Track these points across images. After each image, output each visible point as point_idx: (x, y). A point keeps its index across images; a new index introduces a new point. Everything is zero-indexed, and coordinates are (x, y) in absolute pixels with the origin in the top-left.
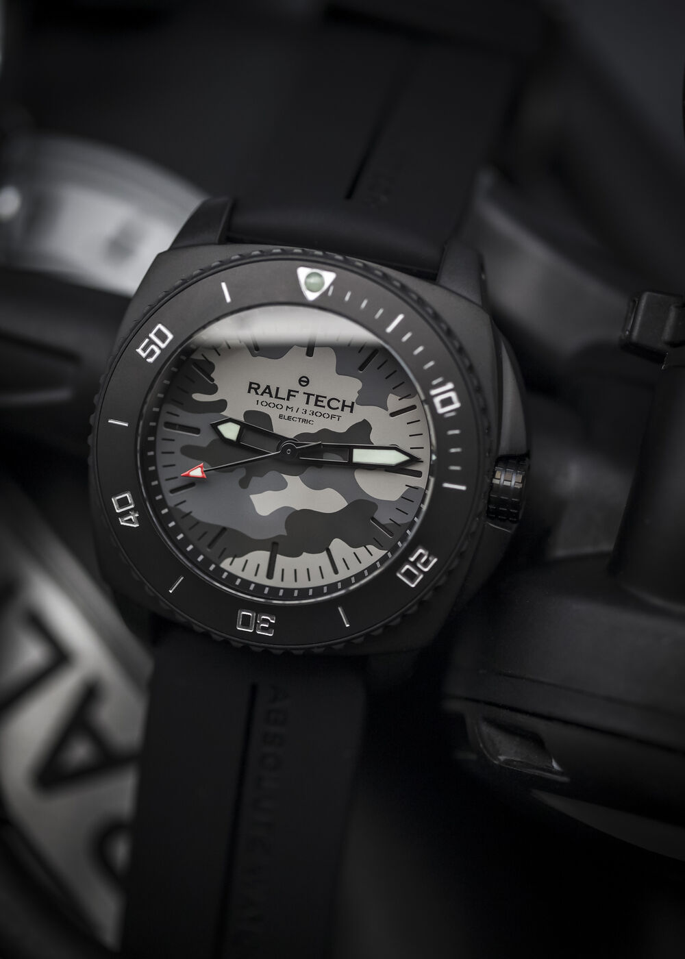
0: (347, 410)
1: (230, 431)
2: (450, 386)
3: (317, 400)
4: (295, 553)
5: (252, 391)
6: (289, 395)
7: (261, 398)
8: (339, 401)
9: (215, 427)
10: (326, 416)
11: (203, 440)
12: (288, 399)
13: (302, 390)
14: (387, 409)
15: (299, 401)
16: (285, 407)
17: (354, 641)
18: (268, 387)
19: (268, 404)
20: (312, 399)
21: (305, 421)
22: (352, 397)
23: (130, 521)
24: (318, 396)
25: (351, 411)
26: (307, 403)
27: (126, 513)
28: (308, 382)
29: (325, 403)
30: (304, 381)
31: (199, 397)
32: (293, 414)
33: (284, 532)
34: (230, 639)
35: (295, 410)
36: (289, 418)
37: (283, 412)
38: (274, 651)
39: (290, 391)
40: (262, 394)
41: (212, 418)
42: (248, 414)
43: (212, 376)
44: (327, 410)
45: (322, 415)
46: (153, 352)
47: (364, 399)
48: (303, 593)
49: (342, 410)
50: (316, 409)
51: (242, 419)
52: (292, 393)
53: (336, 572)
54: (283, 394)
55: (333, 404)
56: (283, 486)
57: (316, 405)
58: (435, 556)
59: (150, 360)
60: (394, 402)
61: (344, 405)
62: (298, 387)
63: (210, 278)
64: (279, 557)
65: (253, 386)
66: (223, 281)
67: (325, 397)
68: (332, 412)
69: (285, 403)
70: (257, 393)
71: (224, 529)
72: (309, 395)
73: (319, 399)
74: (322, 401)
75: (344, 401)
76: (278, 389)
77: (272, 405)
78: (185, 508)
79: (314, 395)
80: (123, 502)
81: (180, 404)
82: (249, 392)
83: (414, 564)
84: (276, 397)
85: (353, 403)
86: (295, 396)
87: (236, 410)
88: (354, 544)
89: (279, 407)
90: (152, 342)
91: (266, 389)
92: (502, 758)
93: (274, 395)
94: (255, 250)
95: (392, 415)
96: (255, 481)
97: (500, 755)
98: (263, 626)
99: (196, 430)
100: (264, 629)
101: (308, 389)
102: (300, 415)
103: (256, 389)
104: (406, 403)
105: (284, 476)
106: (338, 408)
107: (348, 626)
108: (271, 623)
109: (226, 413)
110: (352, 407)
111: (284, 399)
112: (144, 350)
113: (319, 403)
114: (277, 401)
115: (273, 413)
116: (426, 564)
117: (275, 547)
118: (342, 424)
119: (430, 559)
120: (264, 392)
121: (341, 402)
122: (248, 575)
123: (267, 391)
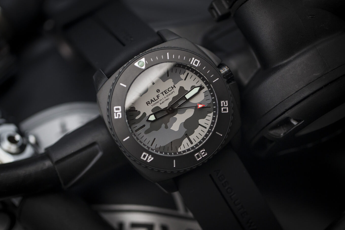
0: (174, 88)
1: (152, 118)
2: (193, 59)
3: (165, 92)
4: (193, 132)
5: (148, 104)
6: (158, 97)
7: (152, 104)
8: (170, 88)
9: (148, 120)
10: (171, 94)
11: (148, 126)
12: (158, 98)
13: (159, 93)
14: (183, 80)
15: (161, 96)
16: (159, 101)
17: (226, 138)
18: (151, 100)
19: (155, 104)
20: (164, 93)
21: (167, 100)
22: (172, 84)
23: (150, 159)
24: (164, 91)
25: (175, 88)
26: (164, 95)
27: (148, 158)
28: (159, 90)
29: (168, 91)
30: (158, 91)
31: (137, 118)
32: (163, 101)
33: (186, 130)
34: (198, 165)
35: (162, 99)
36: (163, 102)
37: (160, 102)
38: (210, 158)
39: (157, 96)
40: (151, 103)
41: (145, 119)
42: (152, 111)
43: (136, 110)
44: (170, 92)
45: (169, 95)
46: (119, 115)
47: (175, 82)
48: (203, 139)
49: (173, 89)
50: (167, 94)
51: (152, 113)
52: (158, 96)
53: (206, 128)
54: (156, 98)
55: (170, 90)
56: (176, 119)
57: (166, 94)
58: (226, 100)
59: (120, 117)
60: (183, 76)
61: (172, 88)
62: (158, 94)
63: (116, 86)
64: (190, 137)
65: (147, 103)
66: (120, 83)
67: (166, 90)
68: (171, 92)
69: (159, 100)
70: (150, 104)
71: (172, 142)
72: (162, 93)
73: (165, 91)
74: (167, 91)
75: (171, 87)
76: (154, 98)
77: (156, 103)
78: (158, 146)
79: (163, 92)
80: (144, 156)
81: (134, 123)
82: (148, 105)
83: (223, 106)
84: (155, 100)
85: (174, 85)
86: (159, 96)
87: (149, 112)
88: (204, 117)
89: (158, 102)
90: (116, 113)
91: (151, 101)
92: (282, 135)
93: (154, 100)
94: (120, 70)
95: (185, 80)
96: (168, 124)
97: (281, 134)
98: (203, 154)
99: (144, 126)
100: (204, 154)
101: (161, 92)
102: (164, 99)
103: (149, 103)
104: (186, 74)
105: (174, 117)
106: (172, 90)
107: (222, 135)
108: (204, 151)
109: (147, 115)
110: (174, 86)
111: (157, 99)
112: (116, 116)
113: (166, 93)
114: (156, 101)
115: (158, 105)
116: (226, 104)
117: (187, 135)
118: (176, 92)
119: (226, 102)
120: (151, 102)
121: (171, 88)
122: (187, 148)
123: (152, 101)
